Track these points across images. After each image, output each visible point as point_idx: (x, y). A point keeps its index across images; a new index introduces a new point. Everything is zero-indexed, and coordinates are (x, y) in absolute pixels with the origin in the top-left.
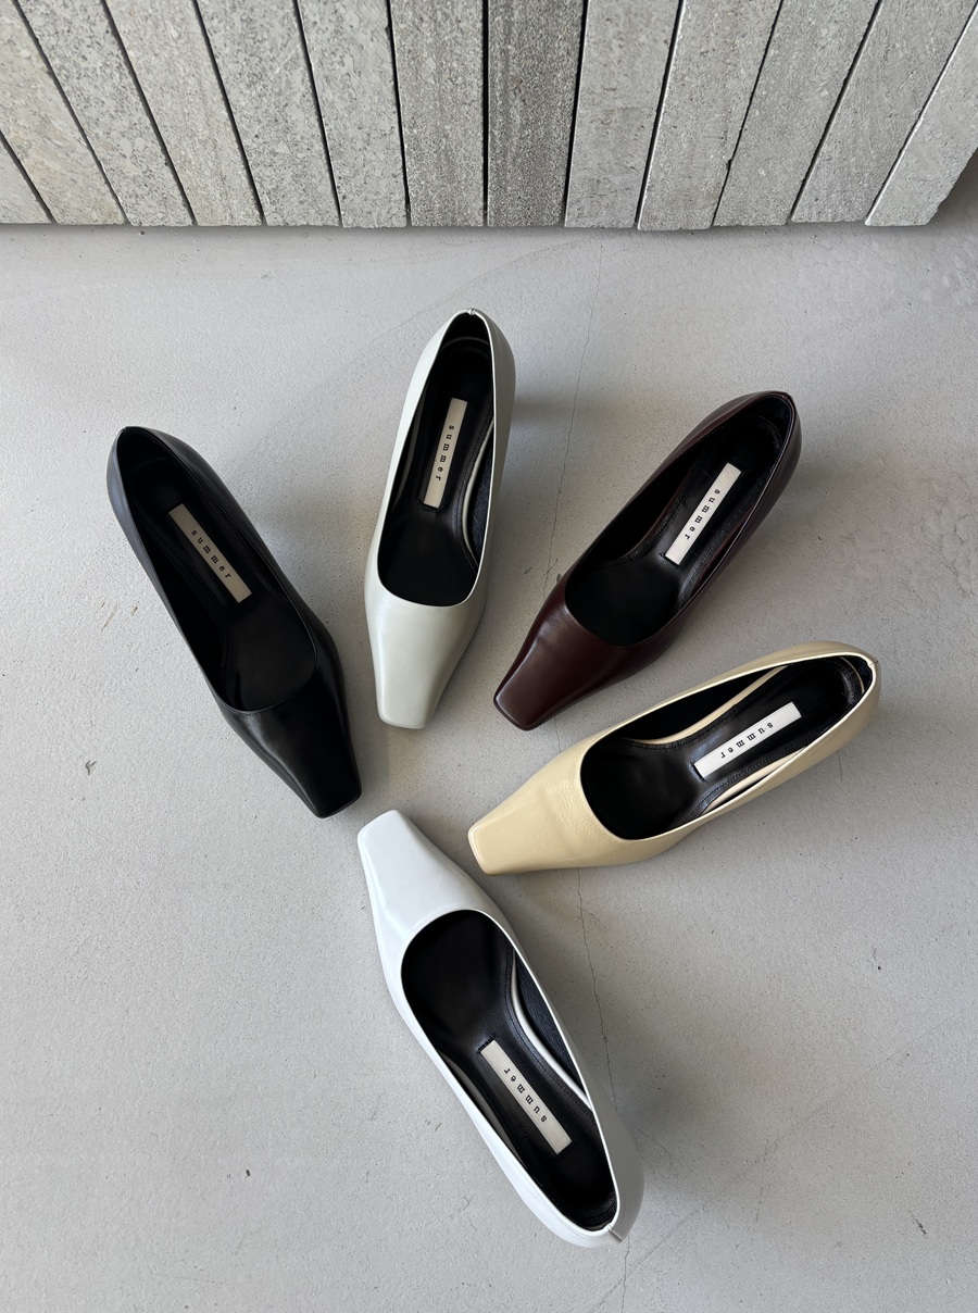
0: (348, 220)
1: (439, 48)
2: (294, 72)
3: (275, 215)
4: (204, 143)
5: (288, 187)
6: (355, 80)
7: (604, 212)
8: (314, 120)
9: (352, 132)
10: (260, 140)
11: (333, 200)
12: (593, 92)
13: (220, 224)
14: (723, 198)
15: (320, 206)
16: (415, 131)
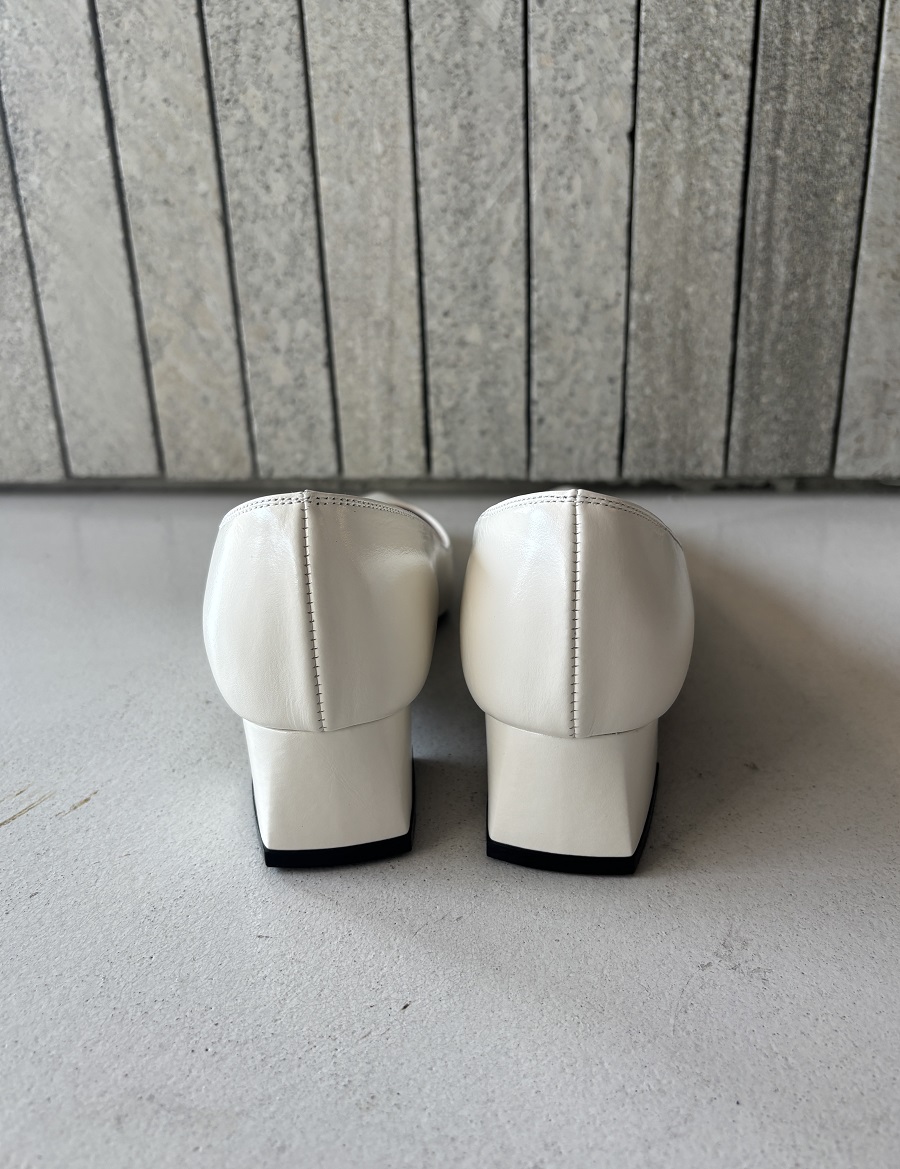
1: (692, 158)
2: (507, 205)
3: (445, 458)
5: (470, 405)
6: (582, 214)
7: (893, 447)
10: (449, 320)
11: (524, 429)
12: (881, 224)
15: (505, 440)
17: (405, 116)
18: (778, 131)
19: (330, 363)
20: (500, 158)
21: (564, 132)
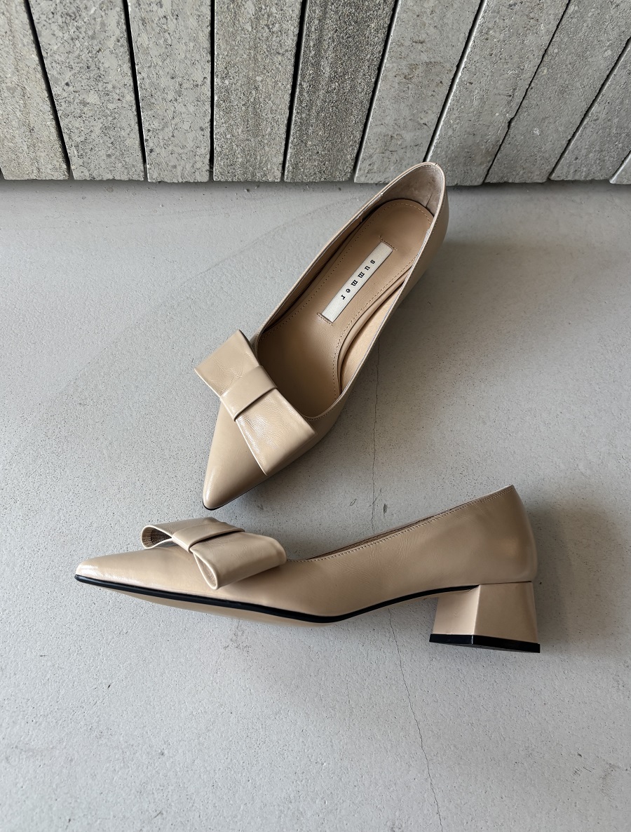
0: (153, 175)
2: (109, 12)
3: (83, 169)
5: (97, 140)
7: (392, 168)
8: (126, 67)
9: (165, 81)
10: (71, 88)
11: (140, 154)
12: (402, 45)
13: (26, 178)
14: (499, 155)
15: (127, 160)
16: (227, 82)
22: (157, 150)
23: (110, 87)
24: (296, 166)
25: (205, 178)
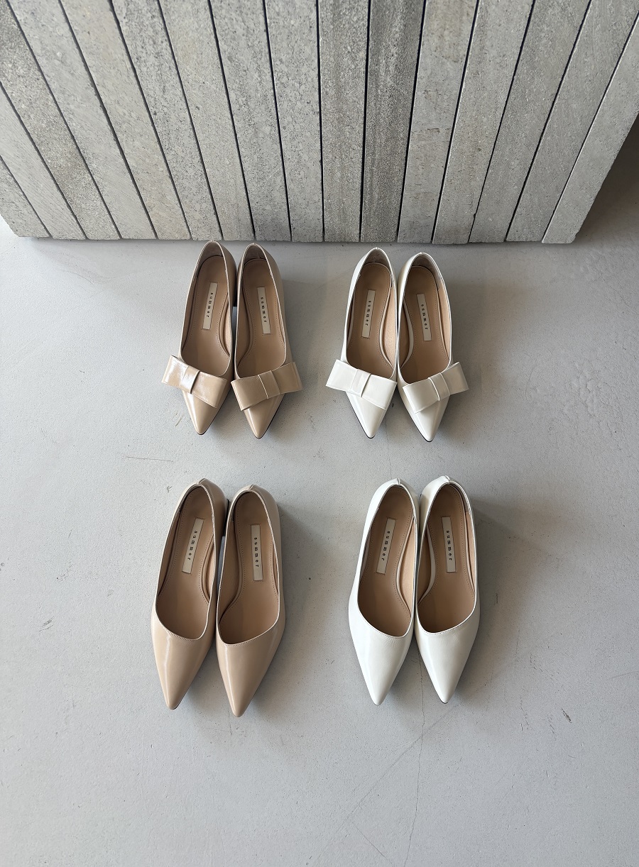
0: (295, 238)
1: (343, 168)
2: (277, 177)
3: (262, 236)
4: (233, 205)
5: (269, 224)
6: (304, 181)
7: (416, 236)
8: (284, 196)
9: (301, 201)
10: (259, 204)
11: (289, 230)
12: (411, 186)
13: (235, 239)
14: (473, 229)
15: (282, 232)
16: (330, 201)
17: (237, 155)
18: (373, 164)
19: (216, 213)
20: (273, 166)
21: (296, 161)
22: (297, 228)
23: (276, 203)
24: (366, 235)
25: (321, 240)
